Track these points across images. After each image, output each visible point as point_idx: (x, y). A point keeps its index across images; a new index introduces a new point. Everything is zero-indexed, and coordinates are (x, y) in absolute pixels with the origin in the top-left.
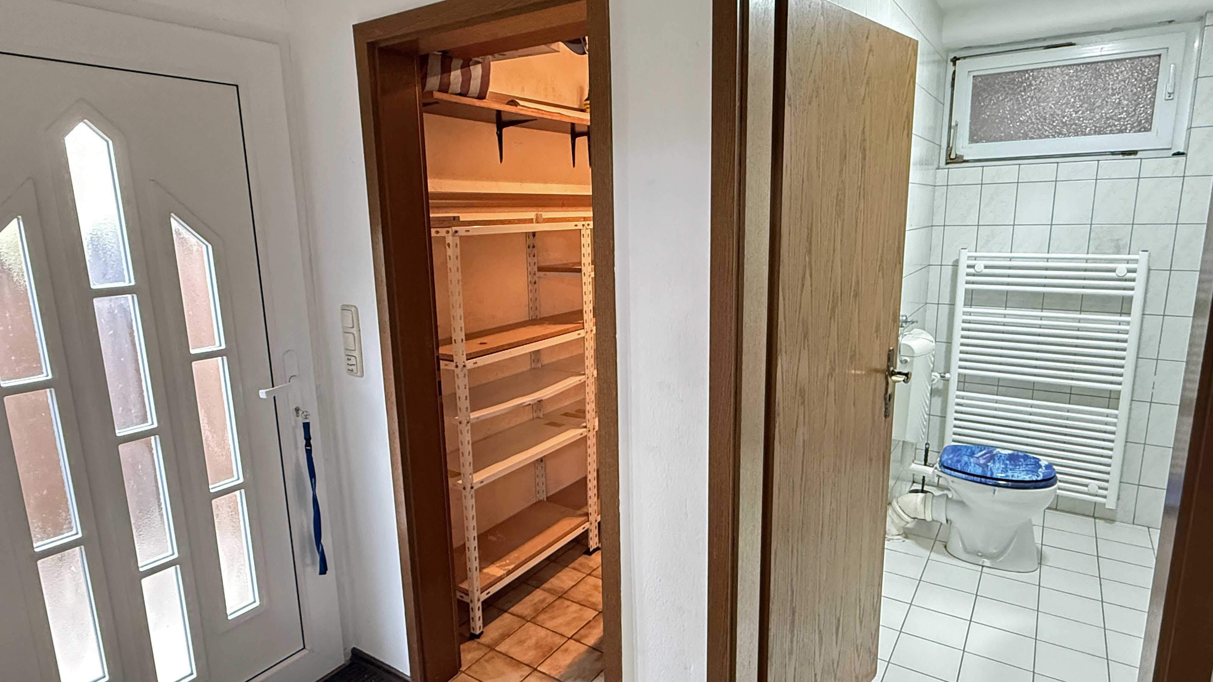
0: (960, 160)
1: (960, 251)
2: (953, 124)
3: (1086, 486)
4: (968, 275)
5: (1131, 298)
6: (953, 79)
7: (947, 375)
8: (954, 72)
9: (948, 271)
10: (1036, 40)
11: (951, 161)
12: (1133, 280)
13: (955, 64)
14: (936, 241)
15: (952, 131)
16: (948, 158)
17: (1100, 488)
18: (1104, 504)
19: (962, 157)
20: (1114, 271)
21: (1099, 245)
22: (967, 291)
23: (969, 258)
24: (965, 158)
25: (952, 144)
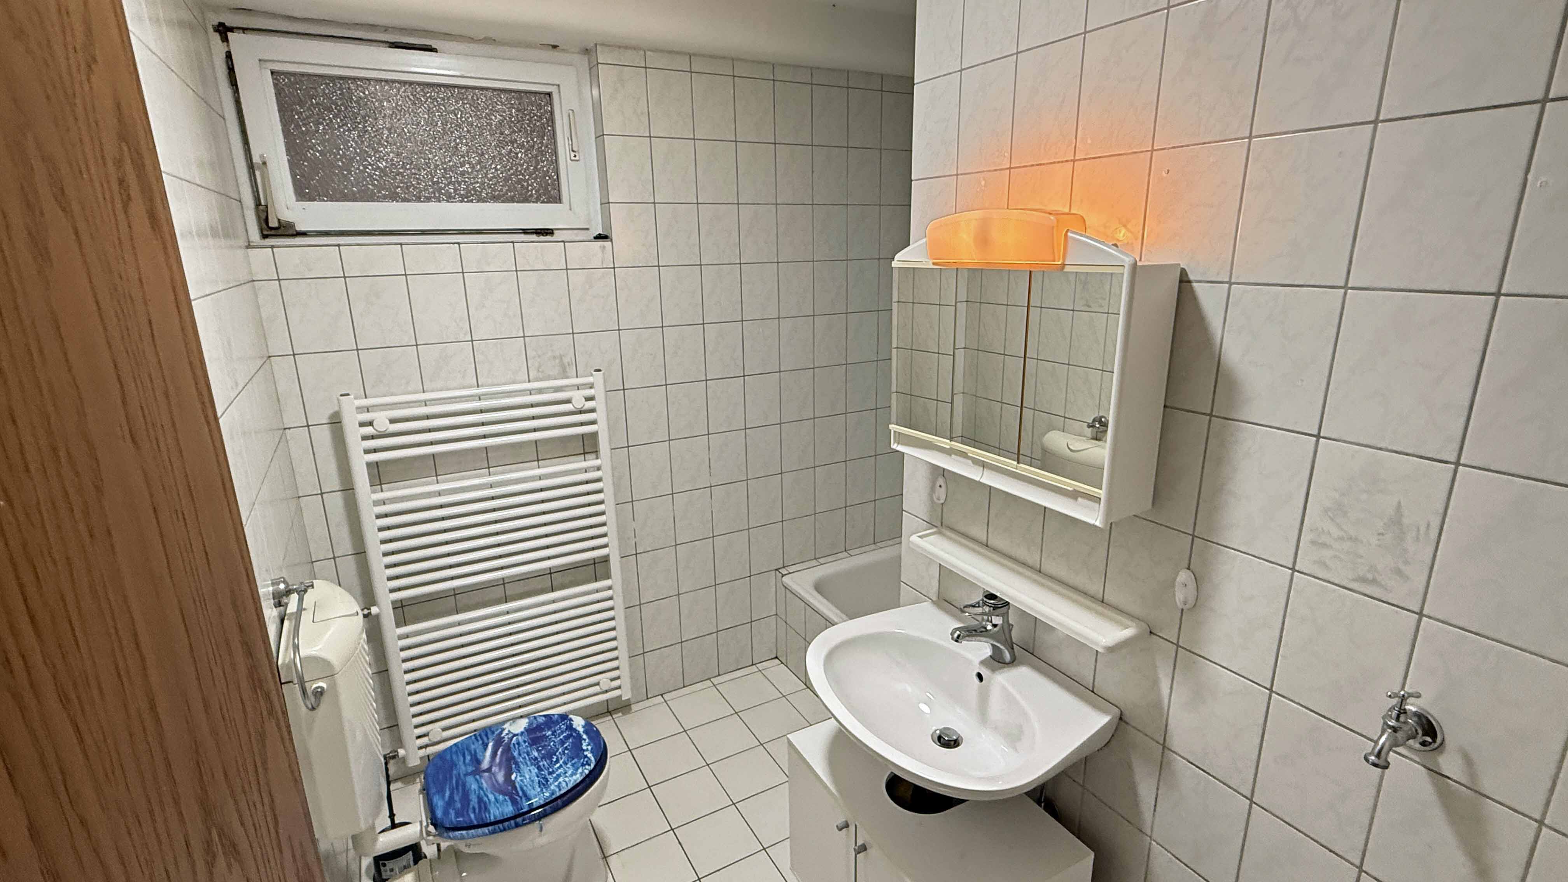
0: (291, 232)
1: (338, 400)
2: (256, 159)
3: (598, 684)
4: (365, 438)
5: (594, 435)
6: (231, 70)
7: (374, 610)
8: (229, 56)
9: (323, 436)
10: (373, 27)
11: (272, 232)
12: (593, 411)
13: (225, 39)
14: (286, 385)
15: (257, 173)
16: (264, 226)
17: (612, 680)
18: (620, 696)
19: (291, 225)
20: (568, 401)
21: (540, 367)
22: (369, 465)
23: (360, 409)
24: (300, 228)
25: (266, 200)
